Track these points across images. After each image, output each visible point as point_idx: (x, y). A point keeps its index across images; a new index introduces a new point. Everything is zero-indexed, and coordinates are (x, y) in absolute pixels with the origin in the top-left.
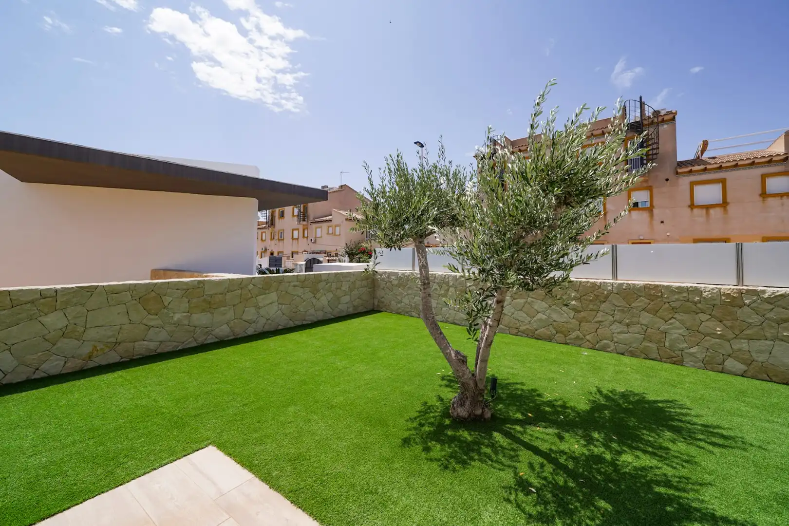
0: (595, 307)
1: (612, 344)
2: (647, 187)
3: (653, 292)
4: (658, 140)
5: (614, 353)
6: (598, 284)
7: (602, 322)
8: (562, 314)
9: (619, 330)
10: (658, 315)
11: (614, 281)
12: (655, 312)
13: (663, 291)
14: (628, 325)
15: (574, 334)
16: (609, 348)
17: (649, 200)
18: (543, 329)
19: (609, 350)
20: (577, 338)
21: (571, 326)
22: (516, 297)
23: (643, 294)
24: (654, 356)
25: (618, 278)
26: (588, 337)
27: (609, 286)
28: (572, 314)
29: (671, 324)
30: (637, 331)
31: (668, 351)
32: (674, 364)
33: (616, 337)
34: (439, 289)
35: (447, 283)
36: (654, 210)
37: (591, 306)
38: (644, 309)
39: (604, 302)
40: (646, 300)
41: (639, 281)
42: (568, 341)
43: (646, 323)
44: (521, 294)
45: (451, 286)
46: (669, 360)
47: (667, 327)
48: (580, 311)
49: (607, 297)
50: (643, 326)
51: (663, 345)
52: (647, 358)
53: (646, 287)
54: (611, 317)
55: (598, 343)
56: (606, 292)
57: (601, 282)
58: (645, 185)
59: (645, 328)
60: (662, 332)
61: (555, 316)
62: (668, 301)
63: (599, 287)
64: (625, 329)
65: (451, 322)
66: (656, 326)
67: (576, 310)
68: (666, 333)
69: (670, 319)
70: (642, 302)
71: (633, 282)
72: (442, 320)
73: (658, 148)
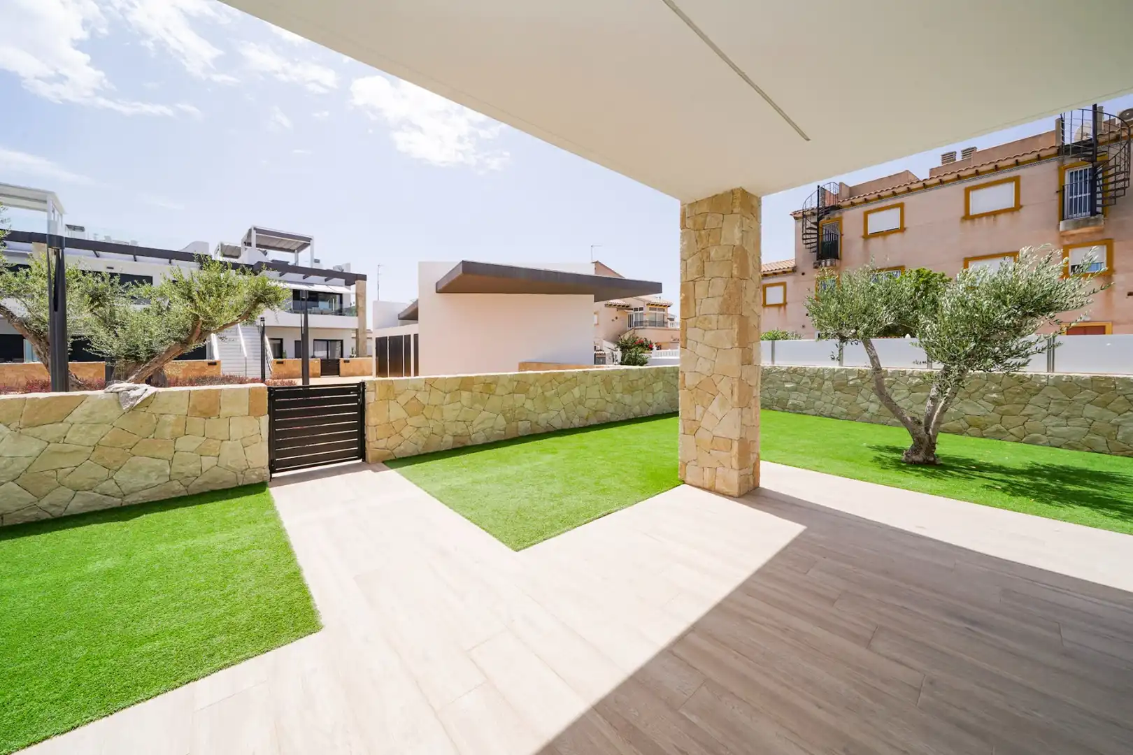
0: (1023, 400)
1: (1044, 437)
2: (1102, 240)
3: (1103, 385)
4: (1129, 165)
5: (1047, 446)
6: (1028, 376)
7: (1031, 415)
8: (979, 407)
9: (1054, 423)
10: (1108, 407)
11: (1048, 374)
12: (1105, 405)
13: (1117, 383)
14: (1067, 418)
15: (993, 427)
16: (1041, 441)
17: (1105, 260)
18: (951, 423)
19: (1041, 443)
20: (998, 431)
21: (990, 419)
22: (914, 391)
23: (1089, 386)
24: (1101, 449)
25: (1055, 370)
26: (1011, 431)
27: (1043, 379)
28: (991, 407)
29: (1126, 417)
30: (1079, 424)
31: (1122, 444)
32: (1128, 456)
33: (1050, 430)
34: (810, 383)
35: (822, 377)
36: (1113, 276)
37: (1017, 399)
38: (1089, 402)
39: (1036, 394)
40: (1093, 392)
41: (1083, 371)
42: (985, 435)
43: (1093, 416)
44: (922, 387)
45: (827, 380)
46: (1122, 453)
47: (1119, 420)
48: (1002, 405)
49: (1040, 390)
50: (1088, 420)
51: (1114, 438)
52: (1092, 450)
53: (1093, 379)
54: (1044, 411)
55: (1025, 436)
56: (1038, 385)
57: (1032, 375)
58: (1099, 237)
59: (1091, 421)
60: (1113, 425)
61: (968, 409)
62: (1124, 393)
63: (1030, 380)
64: (1064, 422)
65: (828, 415)
66: (1105, 419)
67: (996, 403)
68: (1118, 426)
69: (1126, 412)
70: (1088, 394)
71: (1076, 375)
72: (815, 413)
73: (1129, 179)
